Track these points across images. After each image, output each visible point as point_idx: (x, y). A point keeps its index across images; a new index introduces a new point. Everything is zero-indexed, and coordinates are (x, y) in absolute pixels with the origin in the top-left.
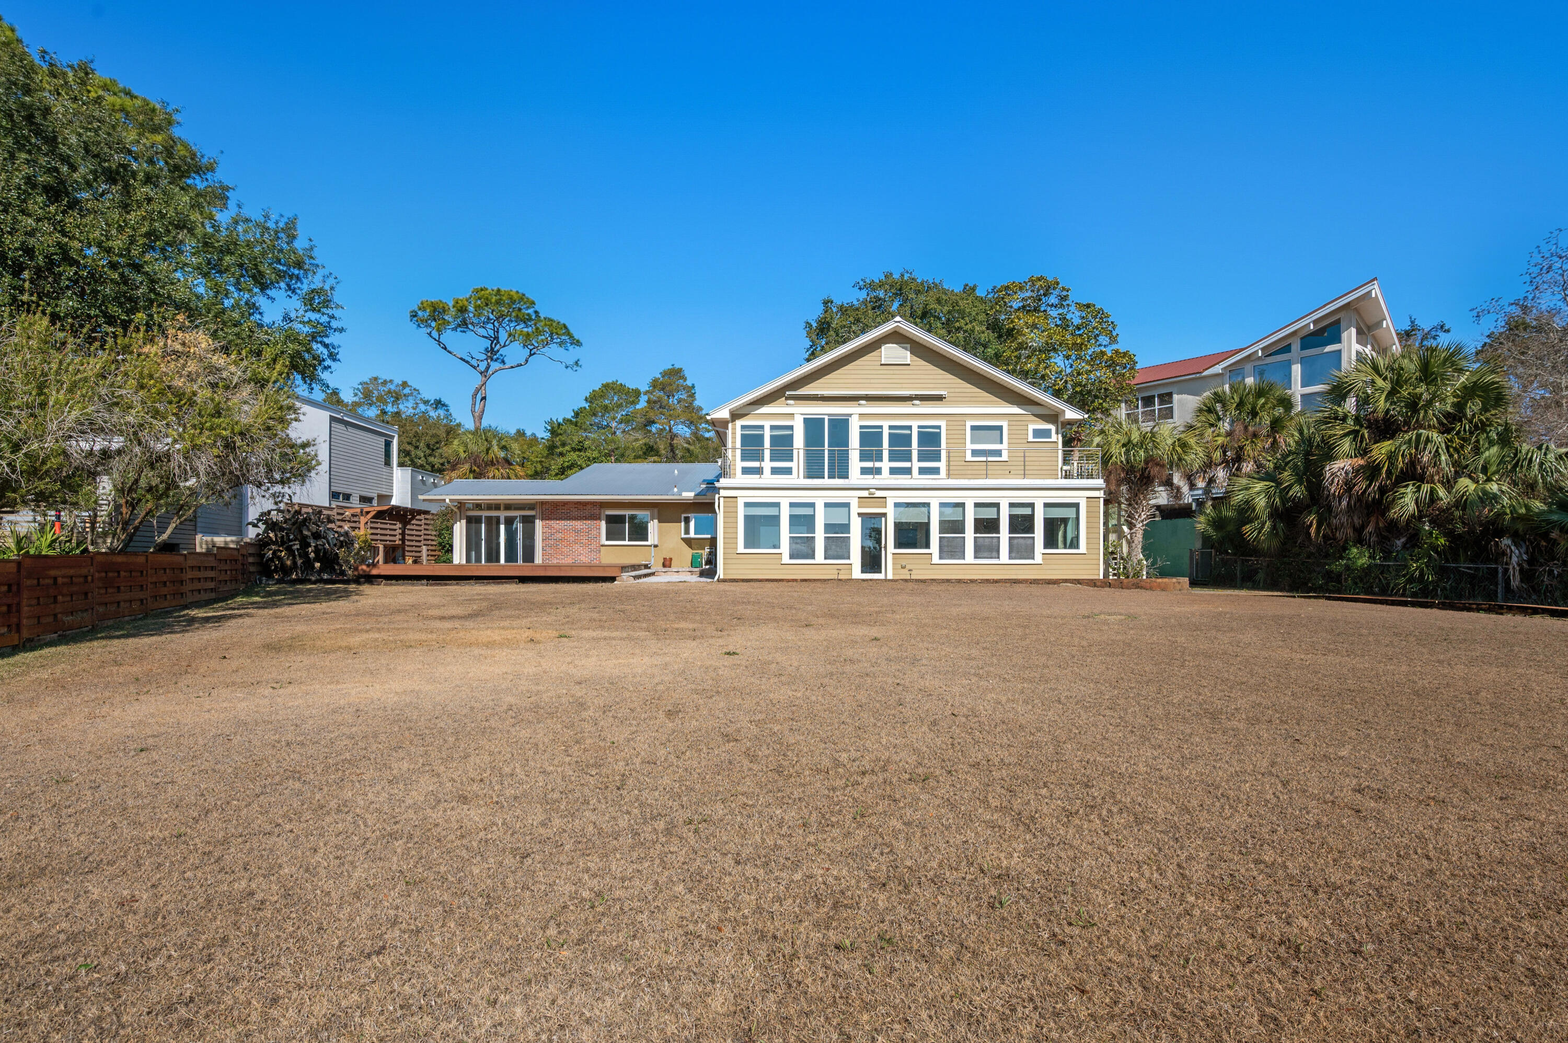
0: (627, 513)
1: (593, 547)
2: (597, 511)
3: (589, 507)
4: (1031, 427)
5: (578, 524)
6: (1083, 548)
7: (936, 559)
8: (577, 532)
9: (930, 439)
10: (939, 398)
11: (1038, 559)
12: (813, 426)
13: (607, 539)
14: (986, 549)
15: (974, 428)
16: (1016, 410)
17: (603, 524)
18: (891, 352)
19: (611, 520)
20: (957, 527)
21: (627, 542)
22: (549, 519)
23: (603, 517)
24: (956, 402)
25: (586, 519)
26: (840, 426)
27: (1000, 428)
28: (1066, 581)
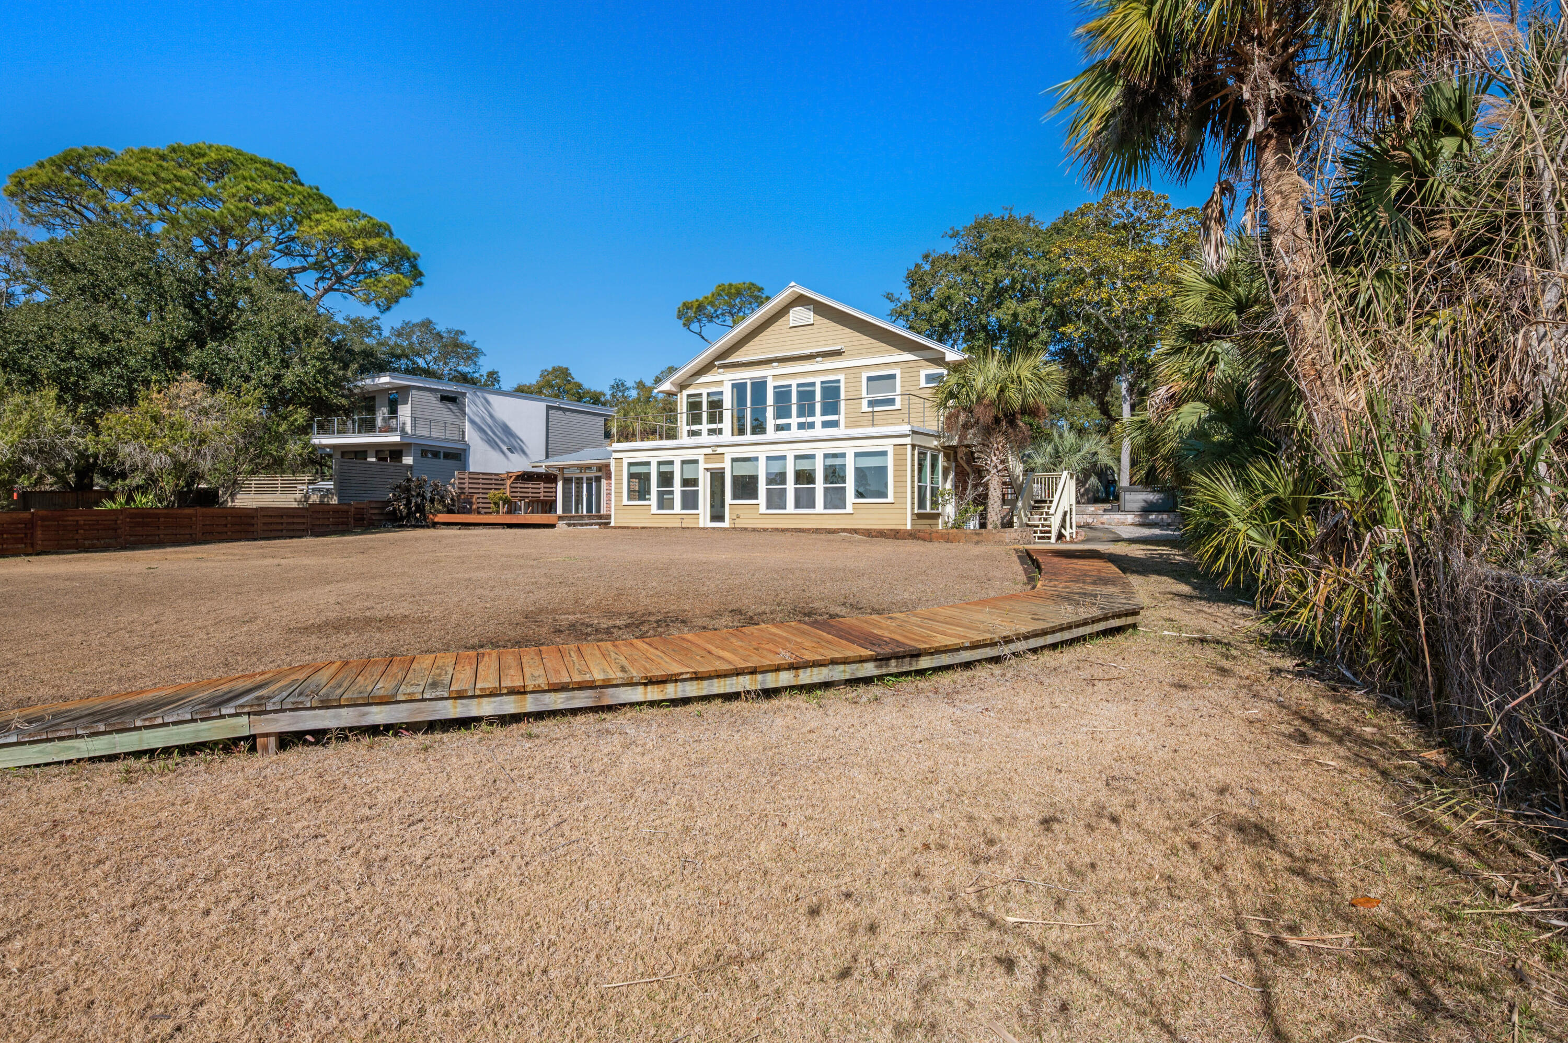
4: (923, 373)
6: (890, 498)
7: (763, 509)
9: (831, 393)
10: (838, 353)
11: (849, 509)
12: (739, 388)
14: (805, 500)
15: (870, 379)
16: (909, 357)
18: (799, 315)
20: (780, 478)
24: (855, 355)
26: (759, 387)
27: (893, 377)
28: (844, 530)
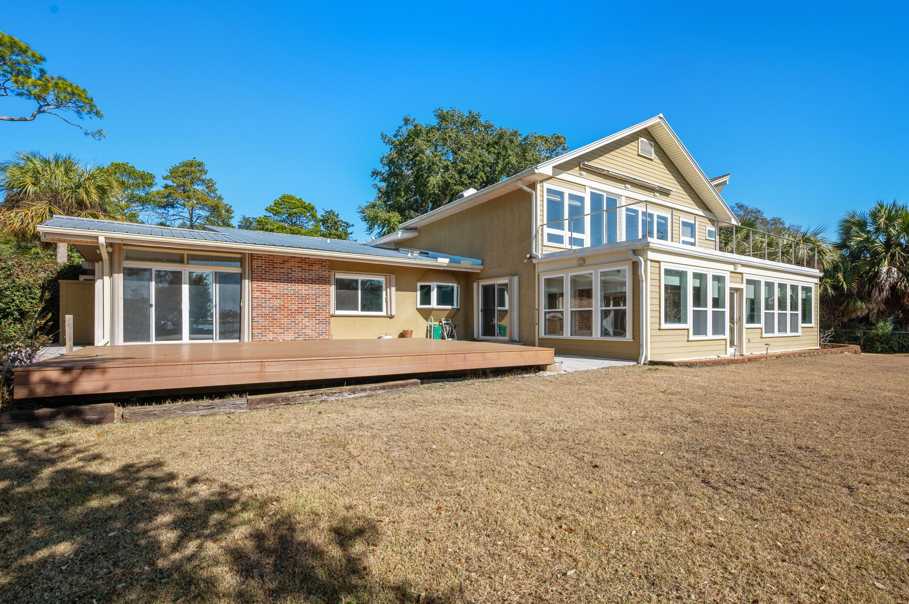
0: (360, 277)
1: (321, 317)
2: (326, 274)
3: (316, 267)
4: (707, 228)
5: (303, 289)
6: (813, 324)
8: (303, 299)
10: (668, 194)
13: (338, 308)
15: (682, 223)
16: (701, 213)
17: (333, 289)
18: (644, 146)
19: (342, 285)
21: (359, 313)
22: (262, 280)
23: (333, 280)
24: (674, 200)
25: (313, 282)
27: (692, 226)
